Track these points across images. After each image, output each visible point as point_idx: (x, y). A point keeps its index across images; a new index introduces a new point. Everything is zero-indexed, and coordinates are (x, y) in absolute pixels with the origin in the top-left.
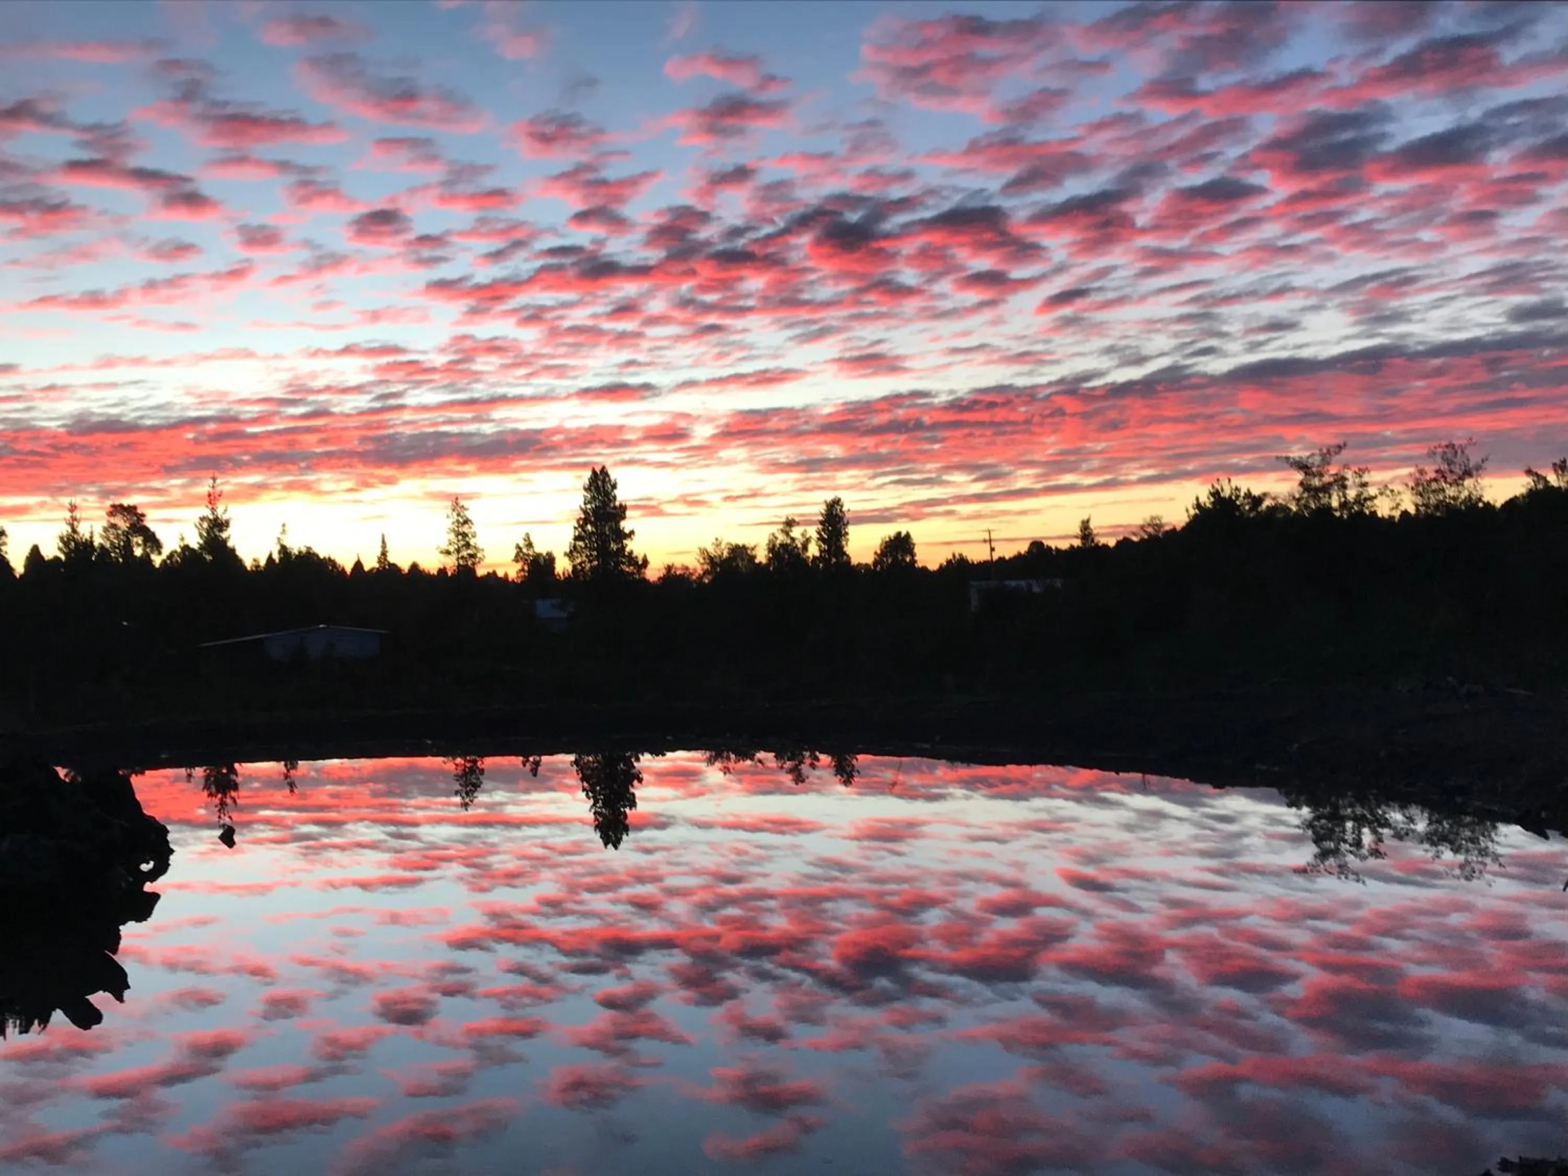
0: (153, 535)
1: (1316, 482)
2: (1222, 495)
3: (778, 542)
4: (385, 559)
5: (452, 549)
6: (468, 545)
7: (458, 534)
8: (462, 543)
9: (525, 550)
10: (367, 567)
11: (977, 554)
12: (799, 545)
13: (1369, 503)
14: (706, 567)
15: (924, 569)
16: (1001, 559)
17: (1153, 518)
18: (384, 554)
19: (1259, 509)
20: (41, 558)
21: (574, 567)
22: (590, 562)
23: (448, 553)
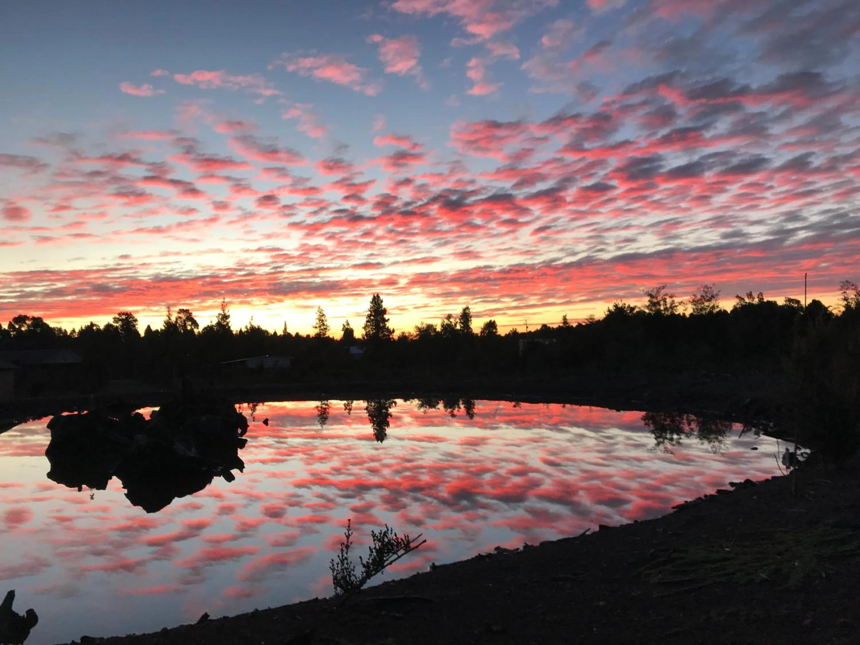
0: (195, 321)
1: (655, 300)
2: (619, 306)
3: (445, 324)
4: (286, 331)
5: (317, 326)
6: (324, 325)
7: (320, 320)
8: (321, 324)
9: (346, 326)
10: (278, 334)
11: (521, 330)
12: (454, 325)
13: (675, 308)
14: (417, 333)
15: (500, 335)
16: (530, 332)
17: (591, 316)
18: (285, 329)
19: (634, 312)
20: (151, 330)
21: (366, 333)
22: (372, 330)
23: (316, 327)
